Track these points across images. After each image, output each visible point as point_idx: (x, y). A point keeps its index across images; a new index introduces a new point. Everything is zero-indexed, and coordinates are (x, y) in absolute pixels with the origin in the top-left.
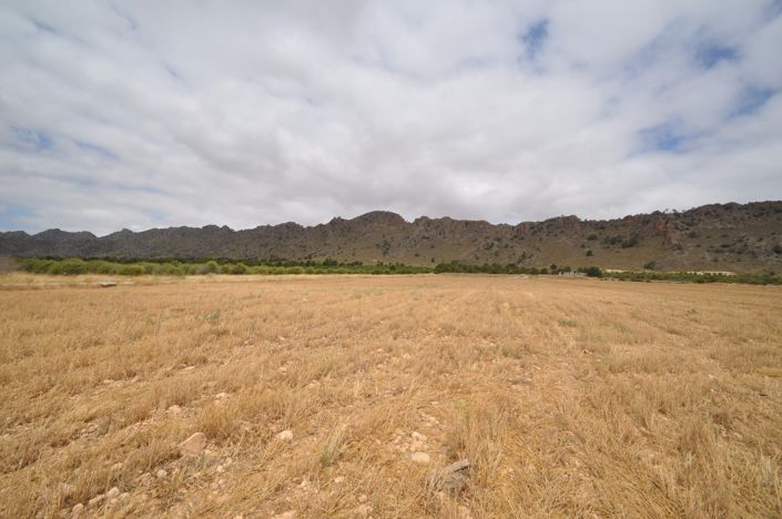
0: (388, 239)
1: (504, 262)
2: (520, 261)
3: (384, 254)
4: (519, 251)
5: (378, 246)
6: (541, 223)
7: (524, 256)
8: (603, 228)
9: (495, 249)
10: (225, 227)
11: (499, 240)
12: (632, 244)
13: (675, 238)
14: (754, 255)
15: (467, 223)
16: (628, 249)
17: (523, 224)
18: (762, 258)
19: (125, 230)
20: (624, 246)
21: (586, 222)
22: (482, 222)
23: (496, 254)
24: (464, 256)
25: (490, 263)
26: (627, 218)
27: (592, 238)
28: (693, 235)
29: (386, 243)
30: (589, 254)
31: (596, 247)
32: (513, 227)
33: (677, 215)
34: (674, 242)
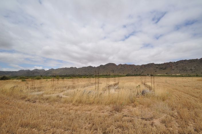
0: (113, 69)
1: (138, 73)
2: (142, 73)
3: (113, 72)
4: (142, 71)
5: (111, 71)
6: (146, 65)
7: (142, 72)
8: (159, 65)
9: (136, 71)
10: (75, 67)
11: (137, 69)
12: (165, 69)
13: (173, 67)
14: (187, 71)
15: (130, 65)
16: (164, 70)
17: (142, 65)
18: (188, 71)
19: (52, 69)
20: (163, 69)
21: (156, 64)
22: (133, 65)
23: (137, 72)
24: (130, 72)
25: (136, 74)
26: (164, 63)
27: (157, 68)
28: (177, 67)
29: (113, 70)
30: (156, 71)
31: (158, 70)
32: (140, 66)
33: (174, 62)
34: (173, 68)
